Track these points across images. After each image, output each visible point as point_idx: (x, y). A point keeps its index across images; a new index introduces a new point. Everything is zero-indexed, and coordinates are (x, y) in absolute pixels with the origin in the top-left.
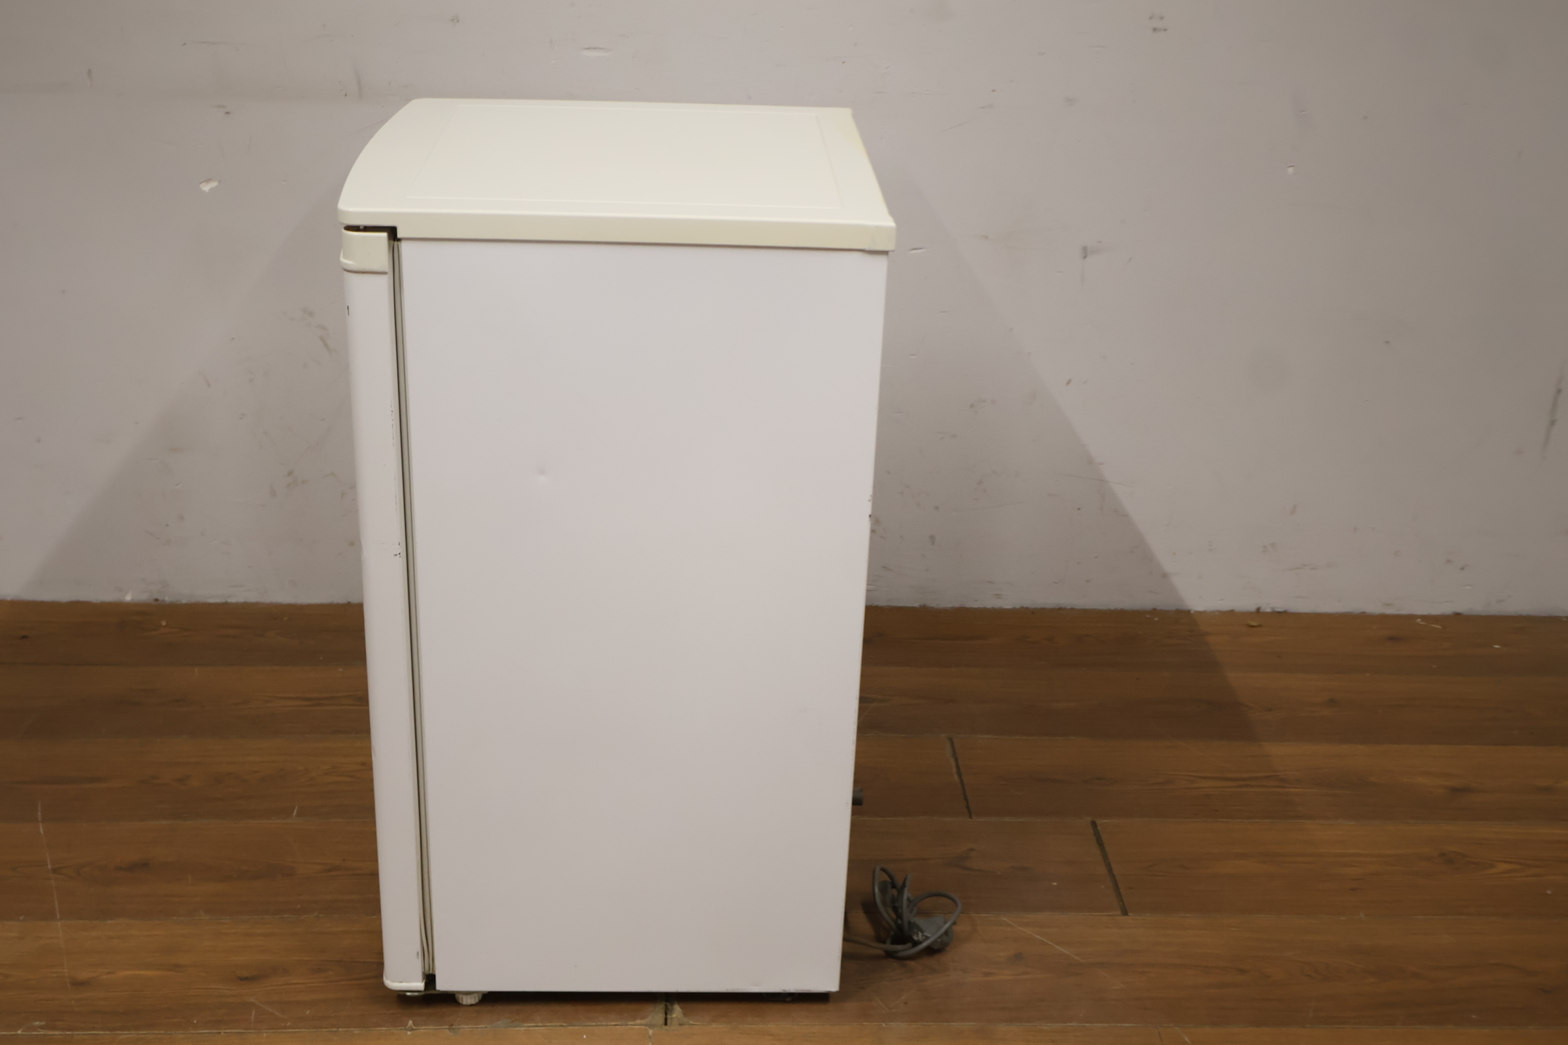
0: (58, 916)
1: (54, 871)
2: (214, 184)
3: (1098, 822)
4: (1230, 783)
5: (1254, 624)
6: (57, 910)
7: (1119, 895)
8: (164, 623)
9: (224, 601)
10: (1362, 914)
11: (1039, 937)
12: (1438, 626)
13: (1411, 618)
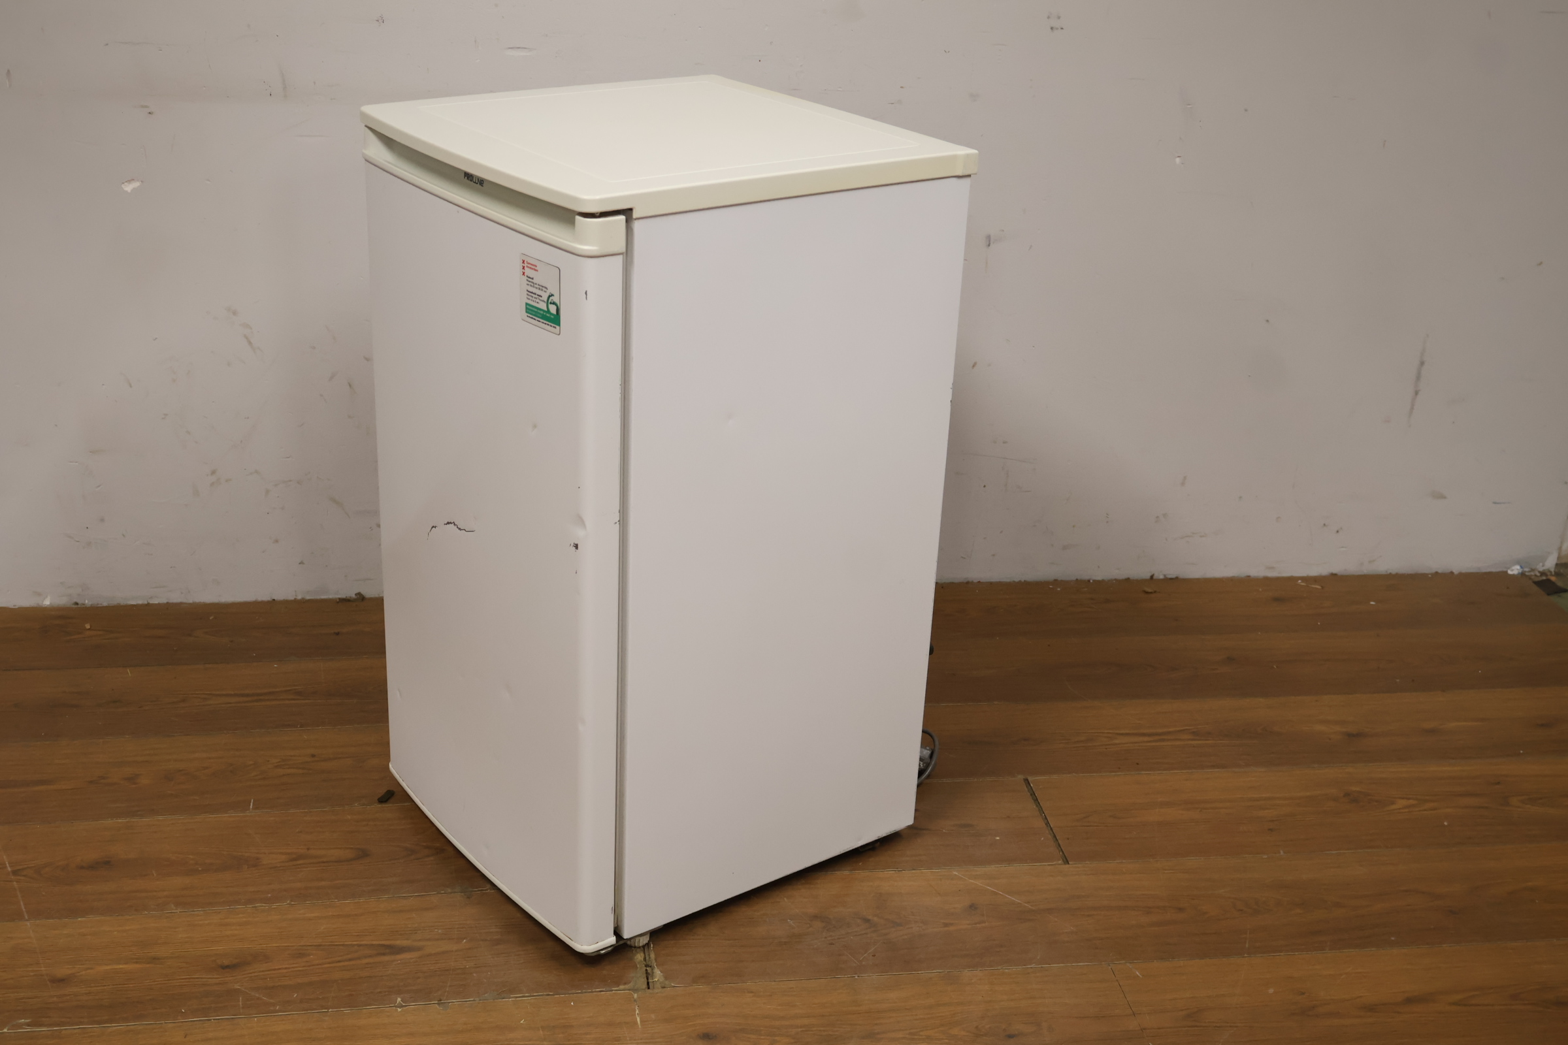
0: (26, 917)
1: (15, 873)
2: (136, 184)
3: (1030, 779)
4: (1146, 739)
5: (1150, 591)
6: (24, 910)
7: (1059, 846)
8: (88, 626)
9: (146, 603)
10: (1282, 852)
11: (989, 888)
12: (1318, 587)
13: (1291, 581)
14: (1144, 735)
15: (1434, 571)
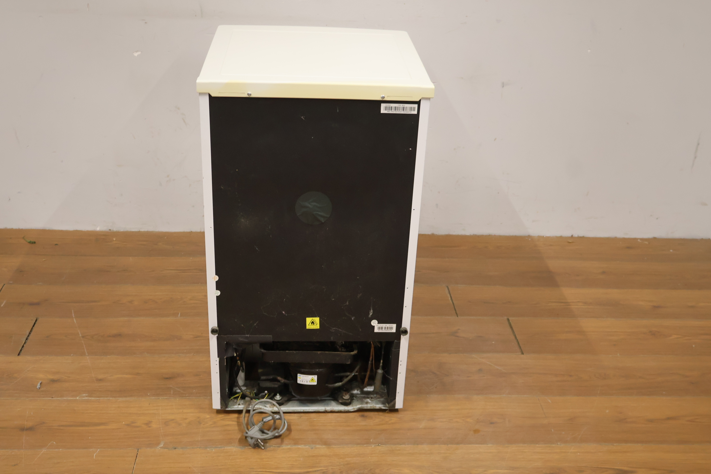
0: (87, 355)
1: (83, 337)
2: (139, 53)
3: (510, 319)
5: (570, 241)
6: (86, 352)
7: (520, 347)
8: (114, 239)
9: (138, 230)
10: (618, 355)
11: (488, 363)
12: (647, 243)
13: (635, 239)
14: (562, 303)
15: (701, 238)
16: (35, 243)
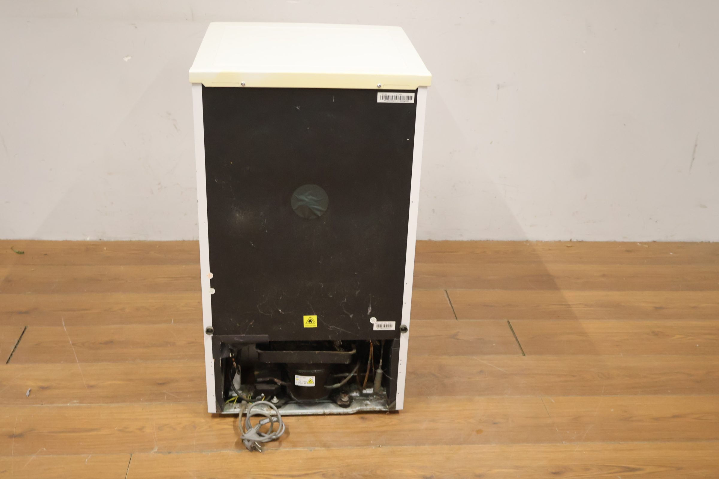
0: (78, 361)
1: (73, 344)
2: (129, 58)
3: (510, 321)
4: (564, 307)
5: (569, 246)
6: (77, 359)
7: (521, 348)
8: (105, 249)
9: (130, 240)
10: (621, 355)
11: (489, 364)
12: (647, 246)
13: (635, 243)
14: (562, 305)
15: (701, 241)
16: (23, 253)
